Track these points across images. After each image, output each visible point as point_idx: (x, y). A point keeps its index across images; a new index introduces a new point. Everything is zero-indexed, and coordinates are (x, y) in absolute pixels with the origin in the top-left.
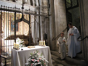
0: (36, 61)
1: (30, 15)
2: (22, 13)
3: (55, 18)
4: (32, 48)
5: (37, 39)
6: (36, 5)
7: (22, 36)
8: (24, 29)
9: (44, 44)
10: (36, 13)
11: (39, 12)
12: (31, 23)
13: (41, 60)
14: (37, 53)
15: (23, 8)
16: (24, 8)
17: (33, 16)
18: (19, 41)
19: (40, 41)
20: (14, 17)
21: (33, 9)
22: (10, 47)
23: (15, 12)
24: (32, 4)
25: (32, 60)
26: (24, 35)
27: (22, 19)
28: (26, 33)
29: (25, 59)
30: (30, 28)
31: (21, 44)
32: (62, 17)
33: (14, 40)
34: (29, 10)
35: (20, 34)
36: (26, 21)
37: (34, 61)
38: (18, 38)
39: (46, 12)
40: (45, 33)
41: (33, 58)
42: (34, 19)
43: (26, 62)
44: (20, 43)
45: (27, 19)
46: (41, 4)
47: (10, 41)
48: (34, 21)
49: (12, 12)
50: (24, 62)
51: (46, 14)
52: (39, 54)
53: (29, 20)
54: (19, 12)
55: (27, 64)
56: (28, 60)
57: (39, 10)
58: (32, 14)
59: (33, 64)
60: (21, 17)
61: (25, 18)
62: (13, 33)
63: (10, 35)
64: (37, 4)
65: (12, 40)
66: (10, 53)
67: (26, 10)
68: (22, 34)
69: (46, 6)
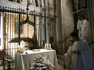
0: (41, 65)
1: (35, 16)
2: (26, 14)
3: (61, 20)
4: (36, 51)
5: (43, 42)
6: (41, 6)
8: (28, 32)
9: (50, 47)
10: (41, 14)
11: (45, 14)
12: (37, 25)
13: (46, 65)
14: (42, 57)
15: (27, 9)
17: (39, 18)
18: (23, 44)
19: (46, 44)
20: (18, 19)
21: (38, 10)
22: (14, 50)
23: (20, 13)
24: (37, 5)
25: (37, 64)
26: (28, 38)
27: (27, 21)
28: (31, 35)
29: (30, 63)
30: (35, 30)
31: (26, 47)
32: (69, 19)
33: (18, 43)
34: (35, 11)
35: (24, 36)
36: (30, 23)
37: (39, 65)
38: (22, 41)
39: (52, 14)
40: (51, 36)
41: (38, 62)
42: (39, 21)
43: (30, 66)
44: (24, 46)
46: (47, 5)
47: (14, 43)
48: (39, 23)
50: (28, 66)
51: (52, 16)
52: (44, 58)
53: (33, 22)
54: (24, 13)
55: (32, 68)
56: (33, 64)
57: (45, 11)
58: (37, 16)
59: (38, 68)
60: (25, 19)
61: (30, 20)
64: (43, 5)
65: (16, 43)
66: (14, 56)
67: (31, 12)
68: (26, 37)
69: (52, 7)
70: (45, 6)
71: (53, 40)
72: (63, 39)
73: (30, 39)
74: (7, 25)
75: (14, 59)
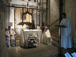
1: (32, 9)
2: (27, 8)
7: (28, 23)
8: (29, 19)
9: (39, 28)
10: (37, 7)
12: (33, 15)
16: (28, 5)
19: (37, 27)
22: (20, 29)
23: (23, 8)
24: (35, 1)
27: (27, 12)
28: (31, 21)
30: (32, 18)
31: (27, 28)
32: (56, 11)
33: (22, 25)
34: (32, 6)
35: (27, 21)
37: (31, 37)
38: (25, 24)
42: (36, 11)
45: (30, 12)
47: (20, 25)
49: (21, 8)
51: (44, 8)
55: (27, 38)
56: (28, 36)
57: (40, 5)
62: (21, 21)
63: (20, 22)
65: (21, 25)
67: (30, 6)
68: (28, 22)
69: (45, 2)
70: (40, 2)
71: (44, 24)
72: (51, 24)
73: (30, 23)
74: (16, 14)
75: (20, 35)
